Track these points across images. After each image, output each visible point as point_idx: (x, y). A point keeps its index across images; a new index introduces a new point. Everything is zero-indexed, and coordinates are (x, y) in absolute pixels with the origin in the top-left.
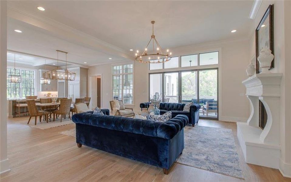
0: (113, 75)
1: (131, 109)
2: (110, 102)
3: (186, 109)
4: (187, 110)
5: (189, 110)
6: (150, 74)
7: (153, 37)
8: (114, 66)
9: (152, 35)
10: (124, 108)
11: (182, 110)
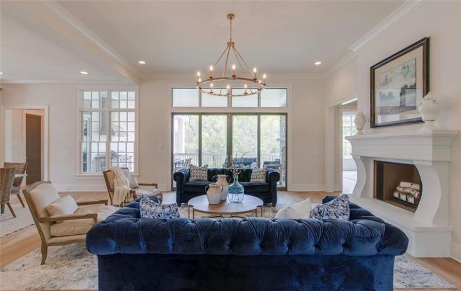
0: (82, 110)
1: (153, 185)
2: (105, 173)
3: (259, 179)
4: (261, 180)
5: (264, 180)
6: (173, 114)
7: (231, 44)
8: (83, 91)
9: (229, 41)
10: (138, 185)
11: (249, 181)
